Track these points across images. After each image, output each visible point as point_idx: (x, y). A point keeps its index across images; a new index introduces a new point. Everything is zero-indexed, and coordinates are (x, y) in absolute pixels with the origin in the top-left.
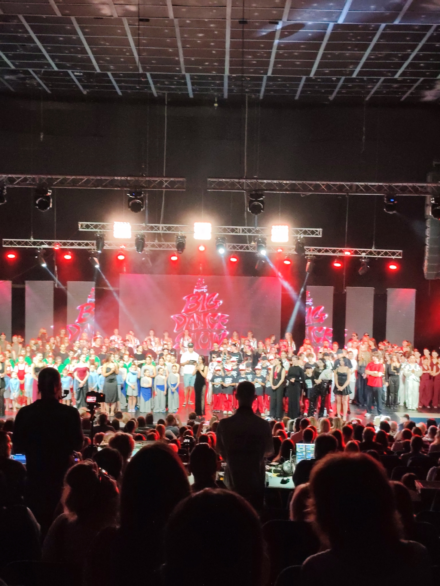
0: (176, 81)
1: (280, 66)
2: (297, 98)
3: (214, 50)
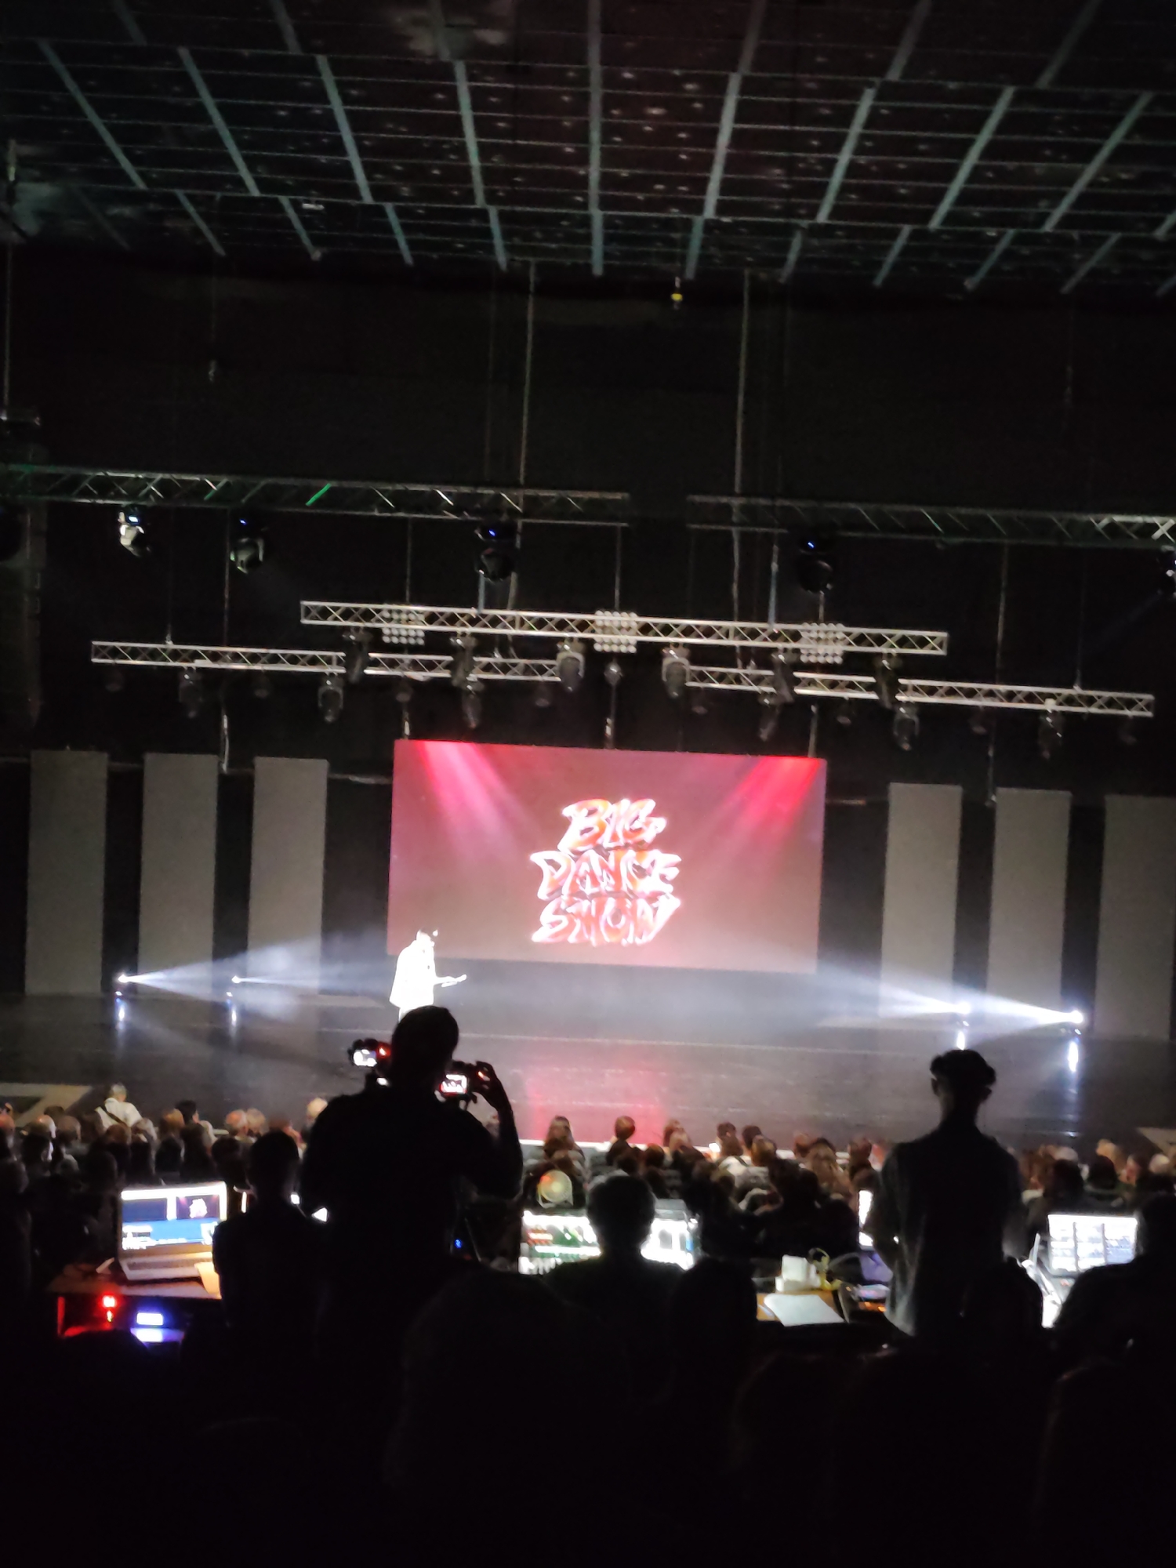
0: (565, 232)
1: (854, 196)
2: (878, 282)
3: (685, 153)
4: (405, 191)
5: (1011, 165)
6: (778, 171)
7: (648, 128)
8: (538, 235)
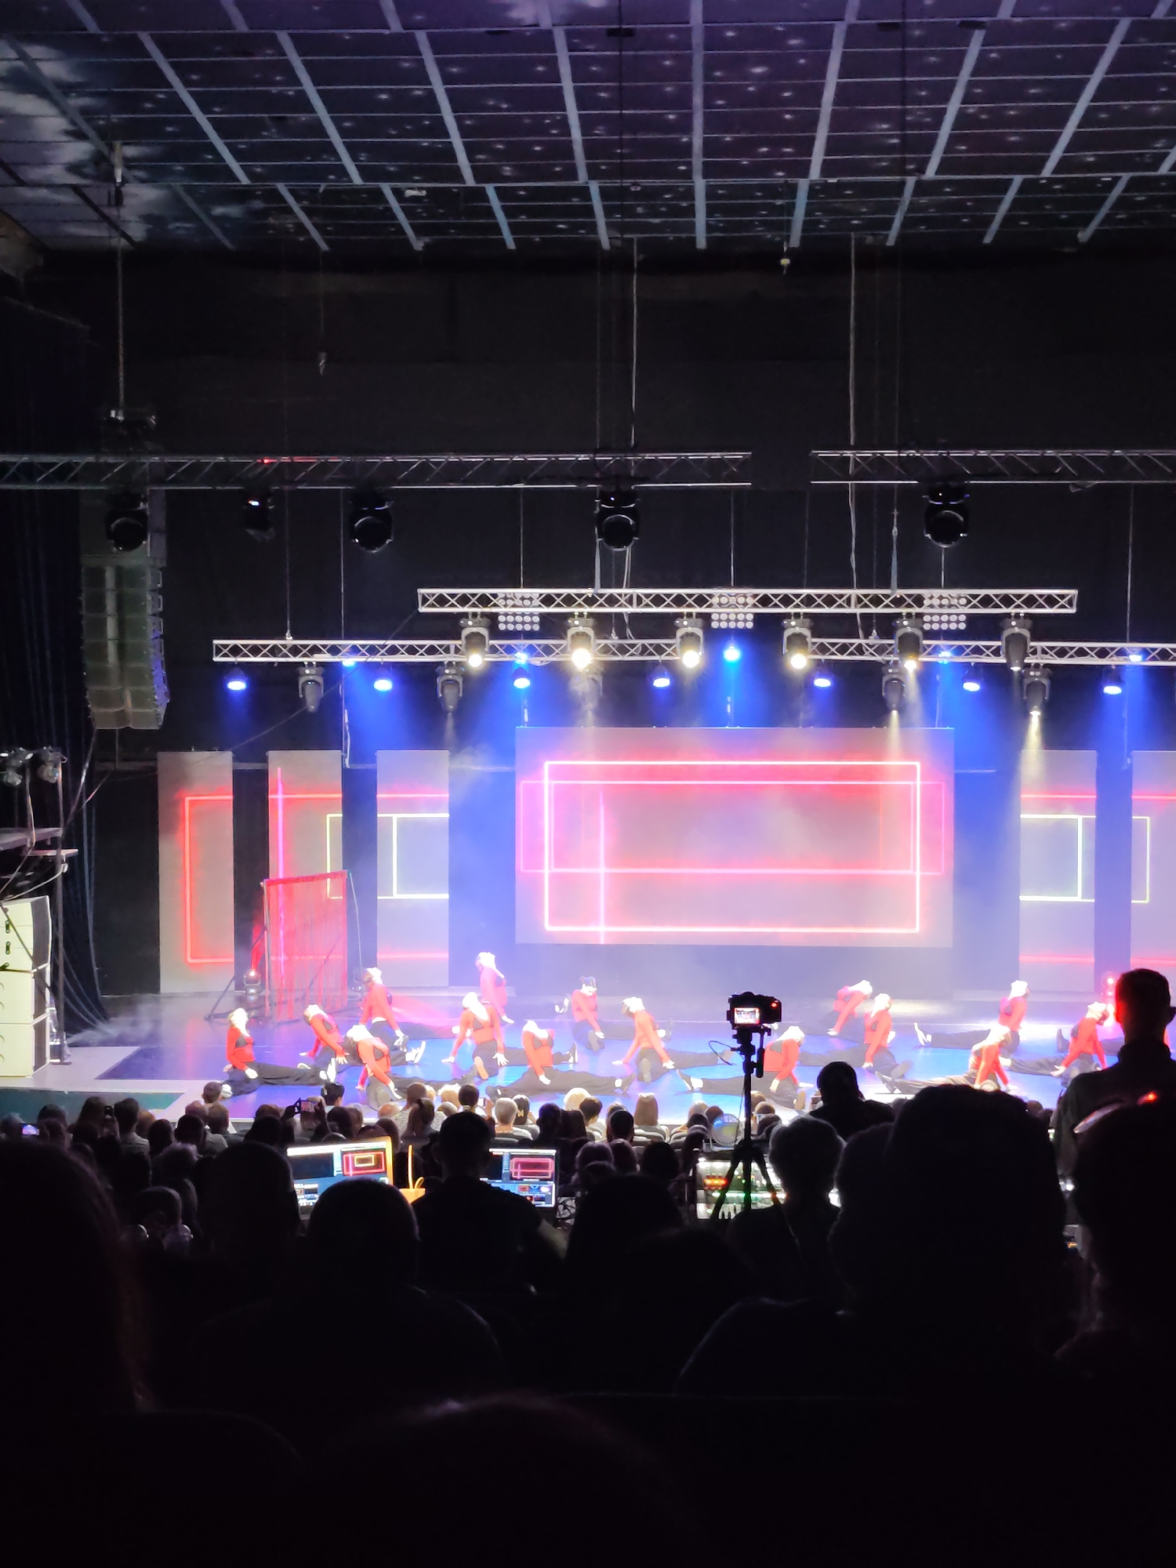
0: (667, 206)
1: (963, 148)
2: (988, 240)
3: (788, 112)
4: (507, 170)
5: (1125, 105)
6: (885, 126)
7: (751, 89)
8: (640, 210)
